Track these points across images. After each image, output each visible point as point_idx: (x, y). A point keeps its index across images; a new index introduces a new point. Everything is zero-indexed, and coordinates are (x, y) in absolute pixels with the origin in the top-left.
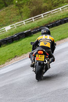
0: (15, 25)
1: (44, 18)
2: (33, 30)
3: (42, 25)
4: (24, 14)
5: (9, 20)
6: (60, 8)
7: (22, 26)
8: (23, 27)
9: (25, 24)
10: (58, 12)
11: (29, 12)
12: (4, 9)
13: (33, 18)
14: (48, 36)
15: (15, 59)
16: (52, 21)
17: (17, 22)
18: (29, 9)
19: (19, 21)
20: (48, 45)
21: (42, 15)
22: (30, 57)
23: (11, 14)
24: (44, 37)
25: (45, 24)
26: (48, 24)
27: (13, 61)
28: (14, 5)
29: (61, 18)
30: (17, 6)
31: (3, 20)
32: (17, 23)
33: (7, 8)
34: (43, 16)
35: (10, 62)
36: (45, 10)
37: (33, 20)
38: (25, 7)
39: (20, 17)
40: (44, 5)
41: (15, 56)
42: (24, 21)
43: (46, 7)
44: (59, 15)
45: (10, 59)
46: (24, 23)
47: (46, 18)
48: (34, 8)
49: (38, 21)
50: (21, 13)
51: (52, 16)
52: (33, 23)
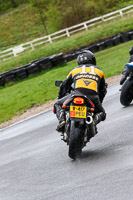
0: (32, 43)
1: (89, 30)
2: (67, 53)
3: (85, 44)
4: (49, 23)
5: (21, 34)
6: (120, 11)
7: (47, 45)
8: (47, 48)
9: (51, 42)
10: (117, 19)
11: (59, 18)
12: (11, 13)
13: (67, 30)
14: (92, 67)
15: (33, 110)
16: (105, 36)
17: (36, 37)
18: (59, 12)
19: (39, 36)
20: (93, 86)
21: (85, 23)
22: (55, 112)
23: (24, 22)
24: (84, 69)
25: (91, 41)
26: (97, 42)
27: (28, 114)
28: (31, 5)
29: (122, 30)
30: (35, 5)
31: (8, 33)
32: (35, 40)
33: (17, 10)
34: (86, 27)
35: (22, 116)
36: (91, 14)
37: (68, 34)
38: (52, 9)
39: (41, 27)
40: (90, 4)
41: (33, 105)
42: (49, 36)
43: (93, 8)
44: (119, 25)
45: (23, 110)
46: (50, 39)
47: (93, 30)
48: (69, 10)
49: (77, 36)
50: (44, 20)
51: (106, 25)
52: (67, 40)
